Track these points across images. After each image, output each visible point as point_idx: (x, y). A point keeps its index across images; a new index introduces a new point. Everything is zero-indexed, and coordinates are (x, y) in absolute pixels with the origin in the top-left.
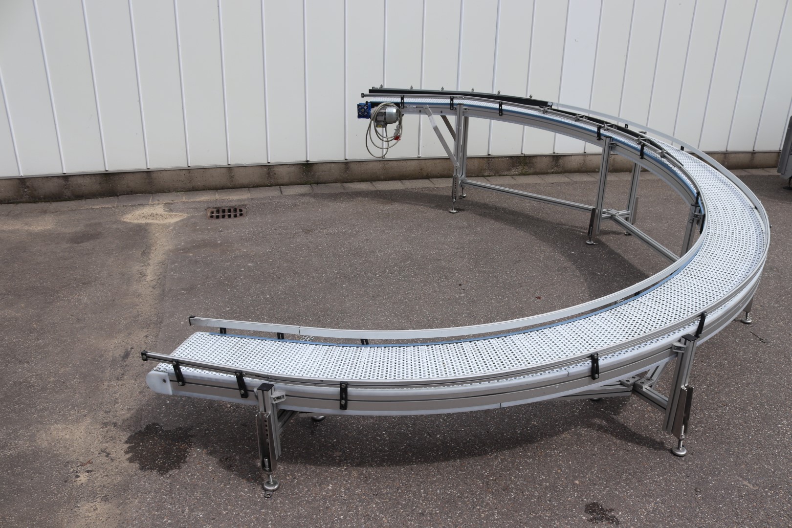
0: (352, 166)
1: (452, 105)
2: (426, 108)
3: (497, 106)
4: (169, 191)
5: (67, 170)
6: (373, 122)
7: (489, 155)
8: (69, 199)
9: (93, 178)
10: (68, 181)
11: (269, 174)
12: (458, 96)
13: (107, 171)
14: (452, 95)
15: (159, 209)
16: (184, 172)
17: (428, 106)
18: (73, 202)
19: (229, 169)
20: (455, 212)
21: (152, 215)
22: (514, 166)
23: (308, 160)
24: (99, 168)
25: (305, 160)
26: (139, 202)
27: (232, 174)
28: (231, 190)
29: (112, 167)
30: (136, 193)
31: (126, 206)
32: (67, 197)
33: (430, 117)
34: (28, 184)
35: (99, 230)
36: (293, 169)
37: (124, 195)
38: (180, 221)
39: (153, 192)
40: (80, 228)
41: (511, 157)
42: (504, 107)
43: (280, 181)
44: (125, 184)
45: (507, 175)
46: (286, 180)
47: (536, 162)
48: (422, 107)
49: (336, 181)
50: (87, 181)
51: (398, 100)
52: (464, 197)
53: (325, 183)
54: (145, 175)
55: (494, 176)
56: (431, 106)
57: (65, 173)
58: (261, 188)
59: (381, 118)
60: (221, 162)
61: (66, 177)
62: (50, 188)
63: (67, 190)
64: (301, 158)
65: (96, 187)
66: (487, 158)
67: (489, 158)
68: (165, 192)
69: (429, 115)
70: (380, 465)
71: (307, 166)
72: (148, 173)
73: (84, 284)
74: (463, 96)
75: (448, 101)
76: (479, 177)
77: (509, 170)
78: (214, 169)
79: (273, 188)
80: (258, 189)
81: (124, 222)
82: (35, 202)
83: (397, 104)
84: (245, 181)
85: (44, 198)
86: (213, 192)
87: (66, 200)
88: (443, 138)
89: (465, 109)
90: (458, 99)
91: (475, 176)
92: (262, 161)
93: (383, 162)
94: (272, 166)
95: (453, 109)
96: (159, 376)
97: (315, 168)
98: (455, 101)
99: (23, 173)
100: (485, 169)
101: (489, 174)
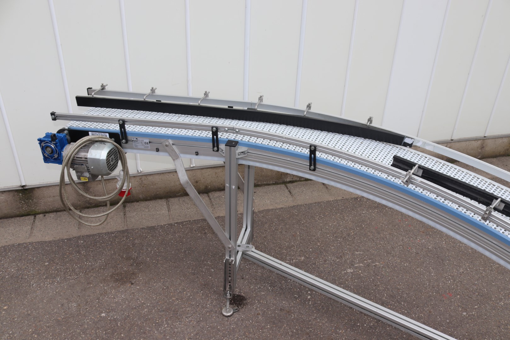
1: (215, 142)
2: (167, 146)
6: (66, 168)
25: (19, 184)
33: (176, 161)
48: (161, 144)
56: (177, 142)
71: (25, 192)
75: (208, 135)
83: (113, 136)
89: (242, 152)
90: (226, 132)
91: (273, 184)
93: (140, 177)
95: (217, 150)
98: (222, 135)
101: (291, 180)
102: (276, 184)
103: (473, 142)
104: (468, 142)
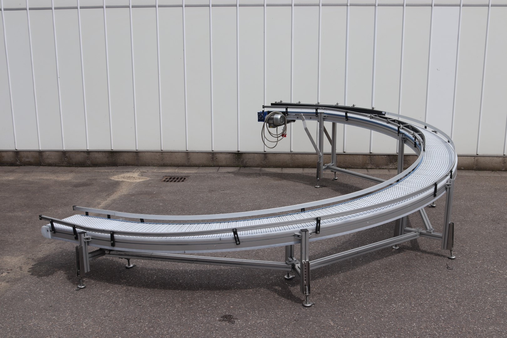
0: (269, 156)
1: (317, 113)
2: (301, 116)
3: (344, 114)
4: (149, 166)
5: (89, 148)
6: (265, 123)
7: (371, 153)
8: (89, 166)
9: (104, 154)
10: (89, 155)
11: (213, 158)
12: (320, 108)
13: (112, 150)
14: (317, 107)
15: (136, 175)
16: (159, 154)
17: (302, 114)
18: (91, 168)
19: (187, 153)
20: (318, 187)
21: (129, 177)
22: (391, 162)
23: (239, 150)
24: (107, 148)
25: (237, 150)
26: (127, 170)
27: (189, 157)
28: (187, 167)
29: (115, 148)
30: (129, 165)
31: (118, 172)
32: (88, 165)
33: (304, 121)
34: (67, 155)
35: (93, 182)
36: (228, 156)
37: (121, 166)
38: (143, 181)
39: (139, 165)
40: (84, 180)
41: (389, 155)
42: (349, 115)
43: (220, 164)
44: (122, 159)
45: (386, 169)
46: (224, 163)
47: (409, 160)
48: (299, 115)
49: (258, 166)
50: (100, 155)
51: (284, 110)
52: (336, 179)
53: (250, 167)
54: (135, 154)
55: (375, 169)
56: (304, 114)
57: (88, 150)
58: (207, 168)
59: (271, 122)
60: (182, 148)
61: (88, 152)
62: (80, 158)
63: (88, 160)
64: (234, 149)
65: (105, 160)
66: (369, 155)
67: (371, 155)
68: (146, 166)
69: (303, 120)
70: (139, 287)
71: (238, 155)
72: (137, 153)
73: (65, 205)
74: (324, 108)
75: (314, 111)
76: (363, 169)
77: (387, 165)
78: (177, 153)
79: (214, 168)
80: (204, 168)
81: (110, 179)
82: (70, 166)
83: (283, 113)
84: (197, 162)
85: (75, 164)
86: (175, 168)
87: (87, 166)
88: (310, 135)
89: (325, 116)
90: (320, 109)
91: (361, 168)
92: (209, 149)
93: (291, 154)
94: (215, 154)
95: (317, 116)
96: (46, 228)
97: (244, 156)
98: (319, 111)
99: (65, 149)
100: (368, 163)
101: (371, 167)
102: (362, 168)
103: (495, 158)
104: (491, 158)
